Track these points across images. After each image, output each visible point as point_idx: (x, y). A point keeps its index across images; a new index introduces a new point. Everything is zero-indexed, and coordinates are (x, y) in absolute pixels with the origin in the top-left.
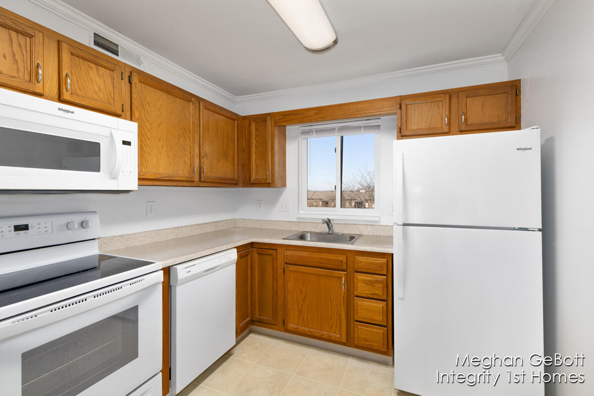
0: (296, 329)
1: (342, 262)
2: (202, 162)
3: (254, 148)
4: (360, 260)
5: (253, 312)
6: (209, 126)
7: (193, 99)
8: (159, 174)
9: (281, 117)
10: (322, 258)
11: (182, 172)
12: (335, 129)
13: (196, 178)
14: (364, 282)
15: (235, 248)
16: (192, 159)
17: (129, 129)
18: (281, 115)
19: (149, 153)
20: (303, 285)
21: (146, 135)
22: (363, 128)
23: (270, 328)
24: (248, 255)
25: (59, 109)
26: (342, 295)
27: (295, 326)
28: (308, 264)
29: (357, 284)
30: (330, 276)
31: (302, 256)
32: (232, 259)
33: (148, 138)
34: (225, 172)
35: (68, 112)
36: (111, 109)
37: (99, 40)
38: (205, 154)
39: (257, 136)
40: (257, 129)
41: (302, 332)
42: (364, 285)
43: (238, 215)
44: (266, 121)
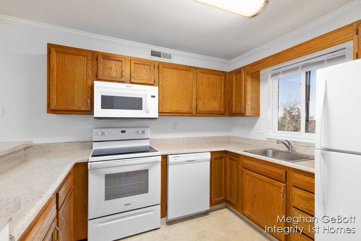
0: (249, 215)
1: (282, 175)
2: (197, 102)
3: (234, 91)
4: (297, 177)
5: (226, 194)
6: (202, 82)
7: (192, 69)
8: (172, 110)
9: (250, 67)
10: (267, 169)
11: (185, 109)
12: (299, 67)
13: (194, 111)
14: (300, 196)
15: (210, 152)
16: (191, 101)
17: (154, 90)
18: (250, 66)
19: (167, 100)
20: (254, 186)
21: (165, 92)
22: (326, 61)
23: (234, 208)
24: (223, 158)
25: (127, 86)
26: (282, 202)
27: (249, 213)
28: (257, 171)
29: (294, 196)
30: (272, 184)
31: (253, 165)
32: (206, 158)
33: (167, 93)
34: (214, 107)
35: (129, 87)
36: (149, 82)
37: (153, 53)
38: (200, 98)
39: (236, 83)
40: (236, 79)
41: (252, 219)
42: (300, 199)
43: (231, 134)
44: (241, 72)
